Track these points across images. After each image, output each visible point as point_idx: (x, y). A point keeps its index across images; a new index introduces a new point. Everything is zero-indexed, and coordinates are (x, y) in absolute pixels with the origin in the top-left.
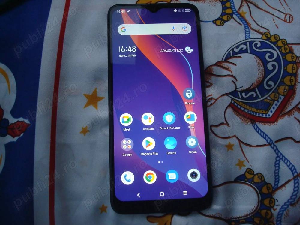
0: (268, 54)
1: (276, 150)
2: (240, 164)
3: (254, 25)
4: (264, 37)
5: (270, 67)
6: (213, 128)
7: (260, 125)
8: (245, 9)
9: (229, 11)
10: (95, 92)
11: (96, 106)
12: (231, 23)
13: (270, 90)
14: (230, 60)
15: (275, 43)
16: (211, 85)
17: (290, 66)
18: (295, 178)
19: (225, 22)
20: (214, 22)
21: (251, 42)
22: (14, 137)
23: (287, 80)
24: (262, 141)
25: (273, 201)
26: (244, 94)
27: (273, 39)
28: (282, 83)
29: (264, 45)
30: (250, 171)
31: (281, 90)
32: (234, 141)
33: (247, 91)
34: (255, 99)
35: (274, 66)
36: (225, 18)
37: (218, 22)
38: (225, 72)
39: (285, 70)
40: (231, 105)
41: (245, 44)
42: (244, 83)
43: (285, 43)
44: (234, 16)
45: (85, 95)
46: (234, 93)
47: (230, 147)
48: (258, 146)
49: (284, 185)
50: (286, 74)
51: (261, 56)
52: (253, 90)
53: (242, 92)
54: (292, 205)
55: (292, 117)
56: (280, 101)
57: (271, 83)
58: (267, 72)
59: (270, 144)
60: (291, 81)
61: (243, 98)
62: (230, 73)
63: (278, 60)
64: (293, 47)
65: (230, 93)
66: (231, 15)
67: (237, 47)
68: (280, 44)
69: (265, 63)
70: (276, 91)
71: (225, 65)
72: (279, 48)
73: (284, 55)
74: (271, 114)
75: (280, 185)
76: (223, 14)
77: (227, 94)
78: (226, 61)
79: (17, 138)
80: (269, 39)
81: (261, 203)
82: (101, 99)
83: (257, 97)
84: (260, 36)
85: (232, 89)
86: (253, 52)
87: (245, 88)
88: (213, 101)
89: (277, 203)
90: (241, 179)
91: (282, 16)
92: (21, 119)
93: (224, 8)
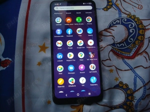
0: (130, 25)
1: (134, 72)
2: (117, 79)
3: (123, 10)
4: (128, 16)
5: (131, 31)
6: (103, 62)
7: (126, 60)
8: (119, 2)
9: (110, 4)
10: (44, 45)
11: (45, 51)
12: (112, 9)
13: (131, 43)
14: (111, 28)
15: (134, 19)
16: (102, 40)
17: (141, 31)
18: (144, 86)
19: (109, 9)
20: (103, 9)
21: (122, 19)
22: (4, 67)
23: (139, 38)
24: (127, 68)
25: (133, 98)
27: (133, 17)
28: (137, 39)
29: (128, 20)
30: (121, 83)
31: (137, 42)
32: (113, 68)
33: (120, 43)
34: (124, 47)
35: (133, 31)
36: (109, 7)
37: (105, 9)
38: (109, 34)
39: (138, 33)
40: (112, 50)
41: (119, 20)
42: (118, 39)
43: (138, 19)
44: (113, 6)
45: (39, 46)
46: (113, 44)
47: (111, 71)
48: (125, 70)
49: (139, 89)
50: (139, 34)
51: (126, 26)
52: (123, 43)
53: (117, 44)
54: (143, 99)
55: (142, 56)
56: (136, 48)
57: (132, 39)
58: (129, 34)
59: (131, 69)
60: (141, 38)
61: (118, 47)
62: (111, 34)
63: (135, 28)
64: (143, 21)
67: (115, 22)
68: (136, 20)
69: (128, 29)
70: (134, 43)
71: (109, 30)
72: (136, 22)
73: (138, 25)
74: (132, 55)
75: (137, 89)
76: (108, 5)
77: (110, 45)
78: (109, 28)
79: (5, 68)
80: (130, 17)
81: (127, 98)
82: (47, 48)
83: (125, 46)
84: (126, 16)
85: (112, 42)
86: (122, 24)
87: (118, 42)
88: (103, 48)
89: (135, 98)
90: (117, 87)
91: (137, 6)
92: (7, 58)
93: (108, 2)
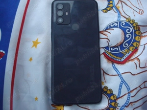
0: (128, 30)
1: (122, 78)
3: (123, 14)
4: (127, 20)
5: (127, 36)
7: (116, 65)
8: (120, 5)
9: (111, 5)
12: (111, 12)
15: (132, 24)
17: (137, 37)
19: (108, 11)
20: (103, 10)
21: (120, 22)
23: (135, 44)
24: (115, 73)
26: (112, 49)
27: (131, 22)
28: (132, 45)
29: (126, 24)
30: (106, 87)
31: (131, 48)
33: (114, 47)
34: (117, 51)
35: (129, 36)
36: (108, 9)
37: (105, 11)
38: (104, 37)
39: (134, 39)
40: (104, 53)
41: (117, 23)
42: (113, 43)
43: (137, 25)
44: (113, 8)
46: (107, 48)
48: (112, 75)
49: (122, 96)
50: (135, 41)
51: (124, 30)
52: (117, 47)
53: (111, 47)
54: (126, 107)
55: (133, 62)
56: (130, 53)
57: (127, 44)
58: (126, 38)
59: (118, 75)
60: (137, 44)
61: (111, 51)
62: (106, 37)
63: (132, 33)
64: (141, 27)
65: (105, 48)
66: (112, 7)
67: (112, 24)
68: (134, 25)
69: (125, 34)
70: (129, 49)
71: (105, 33)
72: (134, 27)
73: (135, 31)
74: (123, 60)
75: (120, 96)
76: (108, 7)
78: (105, 31)
80: (129, 22)
81: (110, 104)
82: (39, 43)
83: (119, 51)
84: (125, 19)
85: (106, 45)
86: (120, 27)
89: (118, 105)
92: (1, 51)
93: (109, 4)
